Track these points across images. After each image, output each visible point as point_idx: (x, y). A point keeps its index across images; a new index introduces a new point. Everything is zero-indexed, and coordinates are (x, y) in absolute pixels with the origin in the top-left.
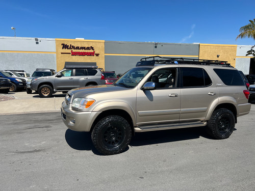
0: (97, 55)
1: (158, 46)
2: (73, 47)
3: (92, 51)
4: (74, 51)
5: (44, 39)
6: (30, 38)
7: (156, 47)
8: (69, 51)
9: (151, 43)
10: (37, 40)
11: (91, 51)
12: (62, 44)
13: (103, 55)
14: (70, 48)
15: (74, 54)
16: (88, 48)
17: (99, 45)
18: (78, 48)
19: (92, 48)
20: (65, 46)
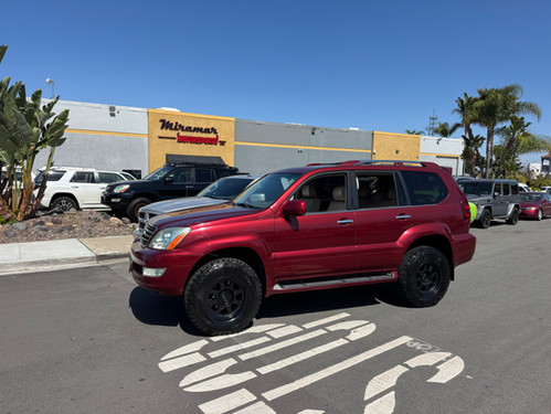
0: (223, 143)
1: (316, 132)
2: (181, 127)
3: (215, 136)
4: (182, 134)
5: (126, 108)
6: (98, 105)
7: (313, 133)
8: (173, 134)
9: (307, 127)
10: (112, 109)
11: (212, 136)
12: (161, 121)
13: (231, 143)
14: (176, 129)
15: (182, 140)
16: (207, 131)
17: (225, 126)
18: (189, 129)
19: (214, 131)
20: (166, 125)
